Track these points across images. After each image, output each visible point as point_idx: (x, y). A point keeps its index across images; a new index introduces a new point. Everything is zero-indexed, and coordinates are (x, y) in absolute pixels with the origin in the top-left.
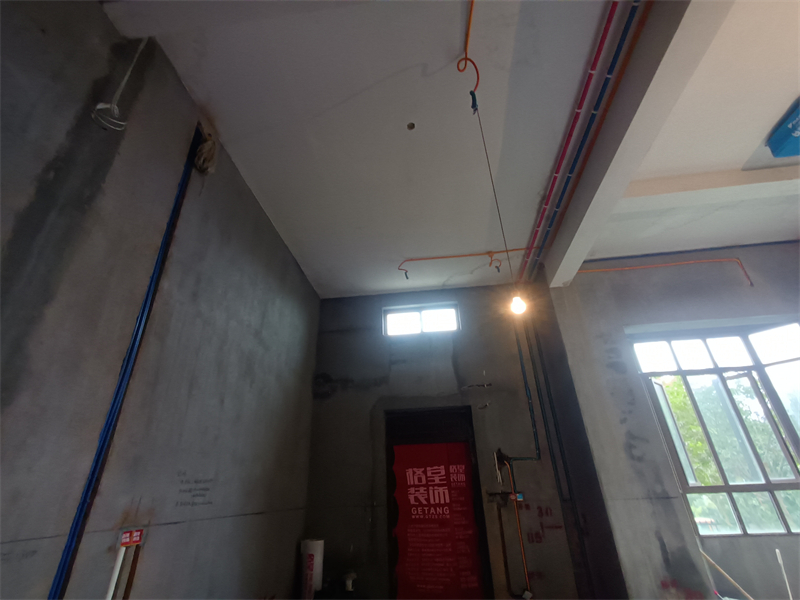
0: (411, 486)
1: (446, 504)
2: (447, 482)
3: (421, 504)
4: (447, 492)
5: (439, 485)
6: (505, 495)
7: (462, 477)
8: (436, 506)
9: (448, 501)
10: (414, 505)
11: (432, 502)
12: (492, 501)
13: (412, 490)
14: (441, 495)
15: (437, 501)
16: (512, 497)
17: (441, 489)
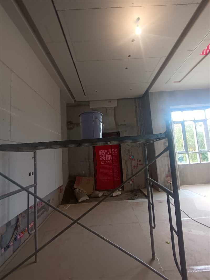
0: (100, 155)
2: (112, 154)
3: (103, 160)
4: (111, 157)
5: (109, 155)
7: (116, 152)
9: (111, 159)
10: (101, 160)
13: (101, 156)
15: (108, 159)
16: (130, 157)
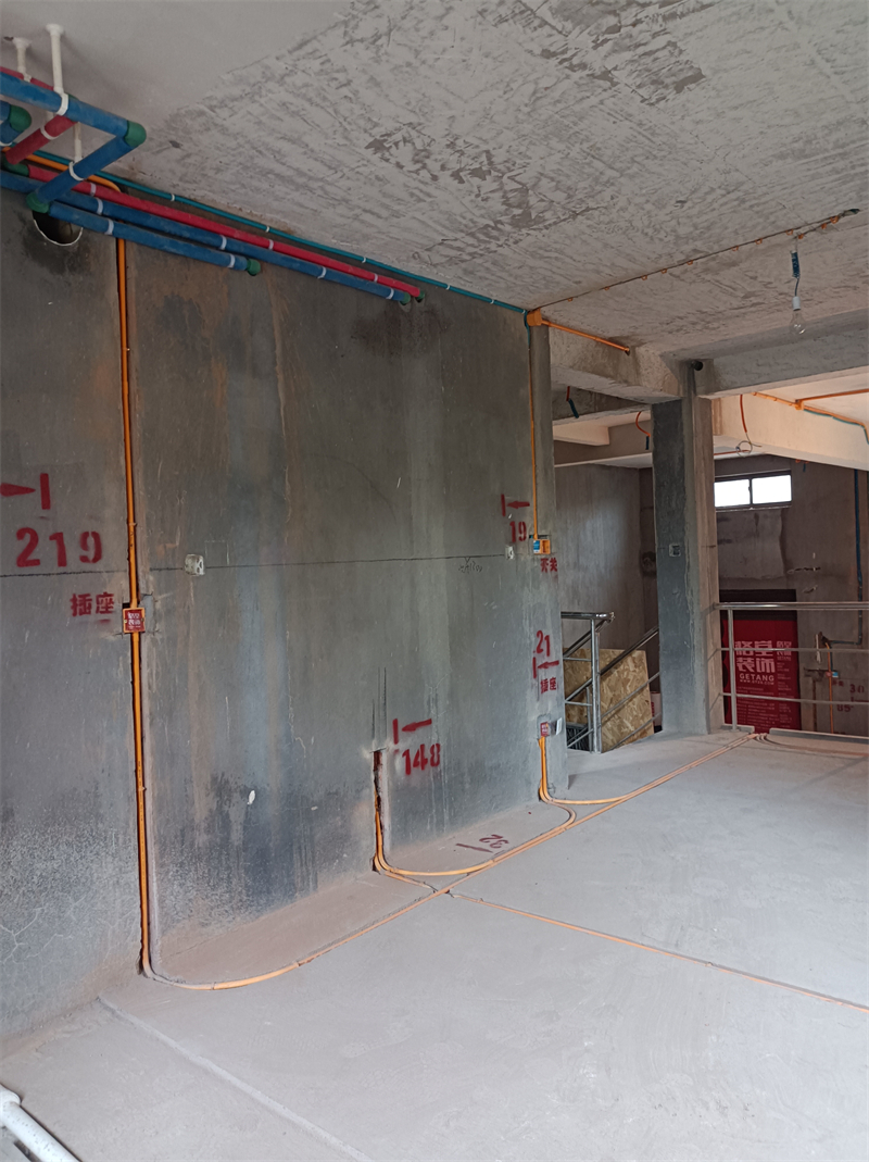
0: (739, 656)
1: (771, 673)
2: (773, 655)
3: (748, 672)
4: (773, 664)
5: (766, 657)
6: (822, 672)
8: (761, 674)
9: (773, 671)
11: (758, 670)
12: (809, 676)
13: (740, 659)
14: (769, 665)
15: (763, 670)
16: (829, 674)
17: (767, 661)
